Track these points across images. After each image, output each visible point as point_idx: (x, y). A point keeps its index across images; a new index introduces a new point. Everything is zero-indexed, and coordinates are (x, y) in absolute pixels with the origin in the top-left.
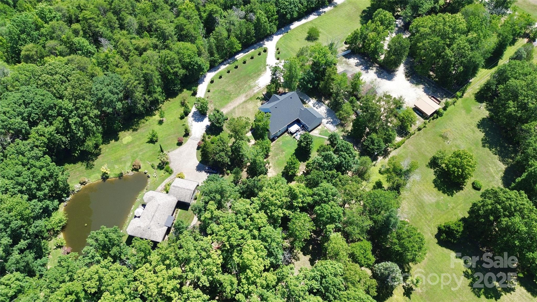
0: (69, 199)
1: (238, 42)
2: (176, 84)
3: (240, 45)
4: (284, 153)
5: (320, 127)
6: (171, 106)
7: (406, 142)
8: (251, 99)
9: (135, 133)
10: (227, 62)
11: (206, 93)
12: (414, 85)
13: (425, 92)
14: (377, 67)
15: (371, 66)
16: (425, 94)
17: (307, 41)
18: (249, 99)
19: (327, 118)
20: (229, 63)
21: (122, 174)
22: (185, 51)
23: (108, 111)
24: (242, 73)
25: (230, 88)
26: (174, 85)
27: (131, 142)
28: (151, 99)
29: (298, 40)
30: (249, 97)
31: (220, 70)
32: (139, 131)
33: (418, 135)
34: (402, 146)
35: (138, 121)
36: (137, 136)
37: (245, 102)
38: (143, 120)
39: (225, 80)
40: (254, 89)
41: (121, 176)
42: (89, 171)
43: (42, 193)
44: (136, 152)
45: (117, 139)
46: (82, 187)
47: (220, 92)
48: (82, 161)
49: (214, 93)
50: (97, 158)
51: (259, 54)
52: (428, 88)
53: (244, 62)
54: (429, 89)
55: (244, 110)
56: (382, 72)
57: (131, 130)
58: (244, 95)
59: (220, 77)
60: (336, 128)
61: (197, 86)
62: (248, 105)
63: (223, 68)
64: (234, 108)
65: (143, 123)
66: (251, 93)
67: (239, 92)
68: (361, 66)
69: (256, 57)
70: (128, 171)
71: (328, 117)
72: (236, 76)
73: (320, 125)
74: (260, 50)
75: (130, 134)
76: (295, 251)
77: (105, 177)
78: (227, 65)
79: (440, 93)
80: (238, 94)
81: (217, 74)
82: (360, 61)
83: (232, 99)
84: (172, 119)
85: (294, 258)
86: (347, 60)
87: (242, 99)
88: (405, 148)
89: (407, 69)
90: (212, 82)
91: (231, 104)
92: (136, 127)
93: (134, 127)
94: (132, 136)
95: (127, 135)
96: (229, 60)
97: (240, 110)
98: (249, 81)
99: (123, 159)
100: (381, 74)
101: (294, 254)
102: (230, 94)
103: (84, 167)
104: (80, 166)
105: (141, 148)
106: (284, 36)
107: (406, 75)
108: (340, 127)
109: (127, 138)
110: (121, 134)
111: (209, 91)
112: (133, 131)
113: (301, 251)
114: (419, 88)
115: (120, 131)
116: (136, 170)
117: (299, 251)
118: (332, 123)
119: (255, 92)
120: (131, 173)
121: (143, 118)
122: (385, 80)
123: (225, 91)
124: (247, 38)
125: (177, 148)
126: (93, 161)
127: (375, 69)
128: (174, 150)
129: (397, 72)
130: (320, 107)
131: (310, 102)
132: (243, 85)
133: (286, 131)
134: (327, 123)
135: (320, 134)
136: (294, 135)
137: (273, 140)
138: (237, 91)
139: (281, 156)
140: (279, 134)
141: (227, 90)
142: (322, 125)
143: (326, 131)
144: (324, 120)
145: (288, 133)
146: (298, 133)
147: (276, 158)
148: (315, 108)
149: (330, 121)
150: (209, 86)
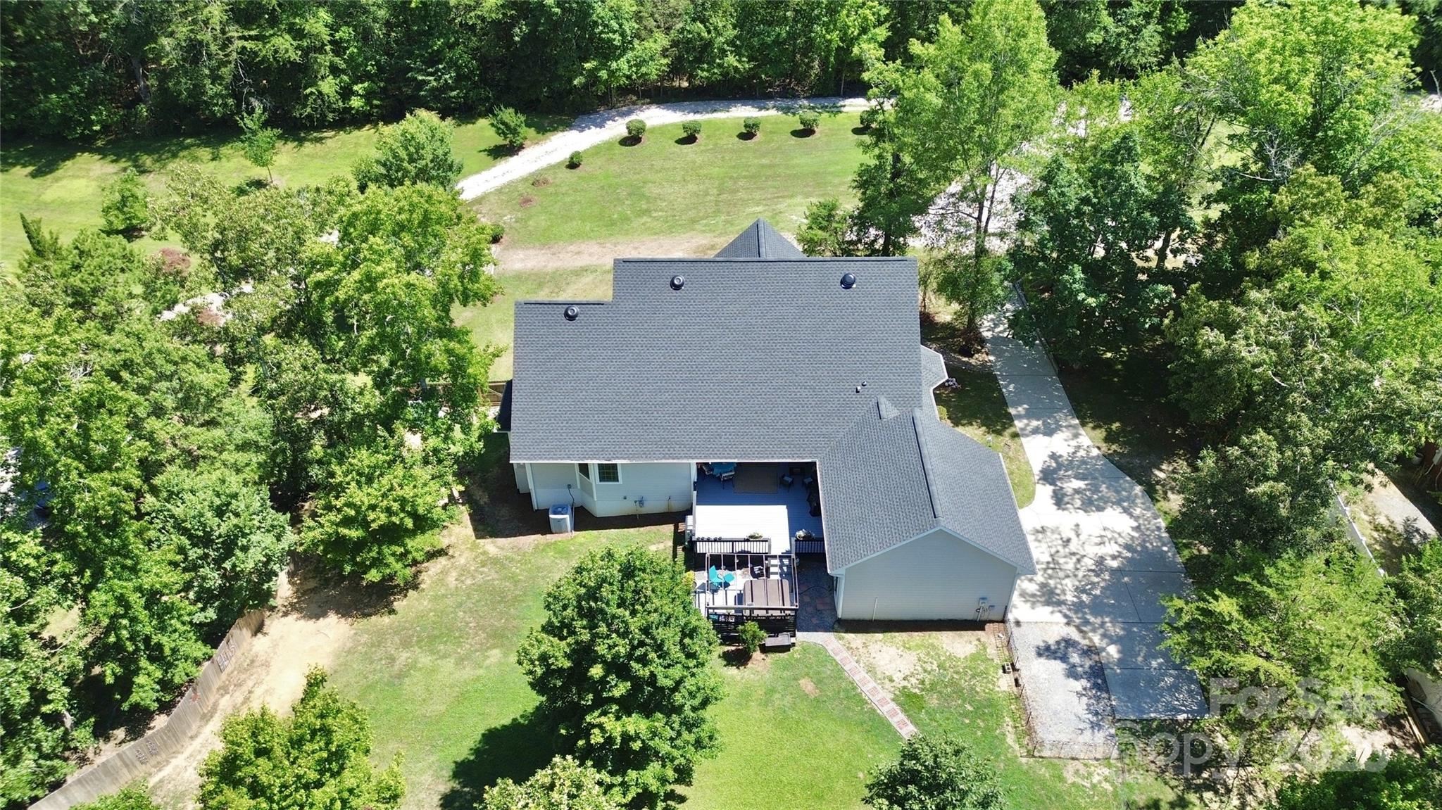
5: (958, 645)
10: (787, 102)
11: (559, 165)
19: (1080, 611)
20: (788, 110)
31: (715, 115)
38: (203, 152)
39: (692, 156)
45: (44, 171)
47: (611, 188)
49: (588, 178)
57: (125, 164)
59: (687, 140)
61: (543, 130)
63: (745, 113)
67: (694, 221)
71: (1097, 607)
72: (764, 161)
75: (100, 178)
90: (630, 140)
92: (156, 161)
93: (147, 160)
95: (94, 172)
96: (804, 102)
102: (645, 213)
109: (79, 184)
110: (82, 161)
111: (571, 166)
115: (95, 151)
118: (1099, 677)
121: (218, 146)
123: (636, 193)
130: (1089, 505)
131: (1040, 438)
132: (745, 202)
133: (677, 516)
134: (1046, 652)
135: (909, 701)
136: (700, 578)
137: (539, 523)
138: (692, 213)
139: (448, 665)
140: (604, 501)
141: (656, 191)
142: (989, 638)
143: (987, 708)
144: (1044, 612)
145: (679, 538)
146: (740, 579)
147: (404, 656)
148: (1049, 489)
149: (1090, 651)
150: (597, 150)
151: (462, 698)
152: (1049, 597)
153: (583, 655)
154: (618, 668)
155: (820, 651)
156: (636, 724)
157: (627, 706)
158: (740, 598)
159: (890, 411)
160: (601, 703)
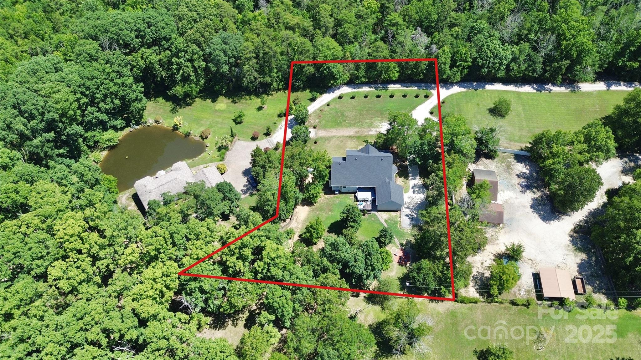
0: (137, 127)
1: (398, 70)
2: (299, 79)
3: (397, 75)
4: (330, 213)
5: (393, 214)
6: (282, 98)
7: (479, 305)
8: (358, 138)
9: (233, 104)
10: (376, 85)
11: (324, 105)
12: (572, 248)
13: (578, 267)
14: (545, 194)
15: (536, 188)
16: (577, 269)
17: (487, 112)
18: (356, 137)
19: (412, 210)
20: (376, 88)
21: (190, 133)
22: (325, 49)
23: (212, 69)
24: (378, 106)
25: (350, 114)
26: (297, 80)
27: (222, 111)
28: (261, 79)
29: (478, 105)
30: (359, 134)
31: (360, 90)
32: (236, 104)
33: (505, 308)
34: (469, 305)
35: (243, 95)
36: (231, 108)
37: (350, 137)
38: (247, 97)
39: (354, 103)
40: (372, 129)
41: (188, 135)
42: (171, 114)
43: (105, 106)
44: (217, 123)
45: (214, 101)
46: (155, 124)
47: (337, 112)
48: (173, 103)
49: (332, 109)
50: (185, 107)
51: (417, 96)
52: (591, 264)
53: (392, 96)
54: (590, 266)
55: (342, 144)
56: (545, 204)
57: (231, 100)
58: (357, 130)
59: (353, 98)
60: (410, 227)
61: (321, 94)
62: (349, 142)
63: (366, 89)
64: (333, 137)
65: (246, 100)
66: (365, 132)
67: (355, 124)
68: (523, 180)
69: (411, 97)
70: (196, 135)
71: (415, 209)
72: (369, 106)
73: (397, 211)
74: (422, 92)
75: (227, 103)
76: (240, 315)
77: (176, 128)
78: (373, 89)
79: (601, 282)
80: (350, 125)
81: (354, 92)
82: (530, 173)
83: (341, 126)
84: (272, 111)
85: (233, 321)
86: (514, 162)
87: (351, 132)
88: (470, 309)
89: (586, 222)
90: (340, 97)
91: (335, 131)
92: (238, 99)
93: (236, 99)
94: (227, 106)
95: (225, 102)
96: (379, 85)
97: (337, 143)
98: (376, 118)
99: (202, 122)
100: (540, 205)
101: (237, 317)
102: (345, 121)
103: (170, 109)
104: (168, 106)
105: (224, 122)
106: (467, 92)
107: (575, 228)
108: (416, 229)
109: (222, 105)
110: (221, 98)
111: (328, 105)
112: (232, 102)
113: (246, 320)
114: (576, 256)
115: (223, 95)
116: (203, 139)
117: (244, 319)
118: (412, 219)
119: (371, 133)
120: (198, 138)
121: (250, 95)
122: (537, 215)
123: (342, 115)
124: (412, 71)
125: (248, 141)
126: (181, 107)
127: (539, 194)
128: (244, 141)
129: (567, 217)
130: (418, 193)
131: (413, 181)
132: (365, 119)
133: (355, 193)
134: (406, 215)
135: (386, 221)
136: (358, 203)
137: (333, 193)
138: (354, 122)
139: (324, 214)
140: (343, 190)
141: (347, 114)
142: (398, 213)
143: (396, 223)
144: (407, 210)
145: (355, 196)
146: (364, 203)
147: (317, 212)
148: (413, 190)
149: (412, 216)
150: (333, 100)
151: (327, 218)
152: (408, 208)
153: (348, 216)
154: (352, 218)
155: (375, 214)
156: (353, 224)
157: (352, 222)
158: (364, 207)
159: (387, 180)
160: (350, 221)
